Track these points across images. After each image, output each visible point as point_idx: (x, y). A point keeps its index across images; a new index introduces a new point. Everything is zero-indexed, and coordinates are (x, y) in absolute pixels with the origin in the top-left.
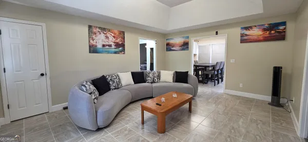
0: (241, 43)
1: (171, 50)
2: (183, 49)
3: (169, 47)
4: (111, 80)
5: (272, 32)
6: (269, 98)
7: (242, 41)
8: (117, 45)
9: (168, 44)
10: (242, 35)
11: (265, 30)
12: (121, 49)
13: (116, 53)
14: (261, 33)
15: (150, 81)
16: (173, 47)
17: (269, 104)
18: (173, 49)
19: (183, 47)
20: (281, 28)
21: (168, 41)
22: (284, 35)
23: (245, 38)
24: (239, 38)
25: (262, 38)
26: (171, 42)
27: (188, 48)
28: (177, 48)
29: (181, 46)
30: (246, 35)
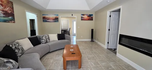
0: (81, 20)
1: (47, 21)
2: (55, 22)
3: (45, 19)
4: (15, 48)
5: (90, 17)
6: (90, 40)
7: (82, 20)
8: (6, 14)
9: (44, 18)
10: (82, 17)
11: (88, 16)
12: (10, 17)
13: (5, 21)
14: (87, 17)
15: (44, 42)
16: (48, 20)
17: (91, 41)
18: (48, 21)
19: (55, 20)
20: (92, 16)
21: (44, 16)
22: (93, 19)
23: (83, 18)
24: (80, 18)
25: (87, 19)
26: (47, 16)
27: (58, 21)
28: (52, 21)
29: (54, 20)
30: (83, 17)
